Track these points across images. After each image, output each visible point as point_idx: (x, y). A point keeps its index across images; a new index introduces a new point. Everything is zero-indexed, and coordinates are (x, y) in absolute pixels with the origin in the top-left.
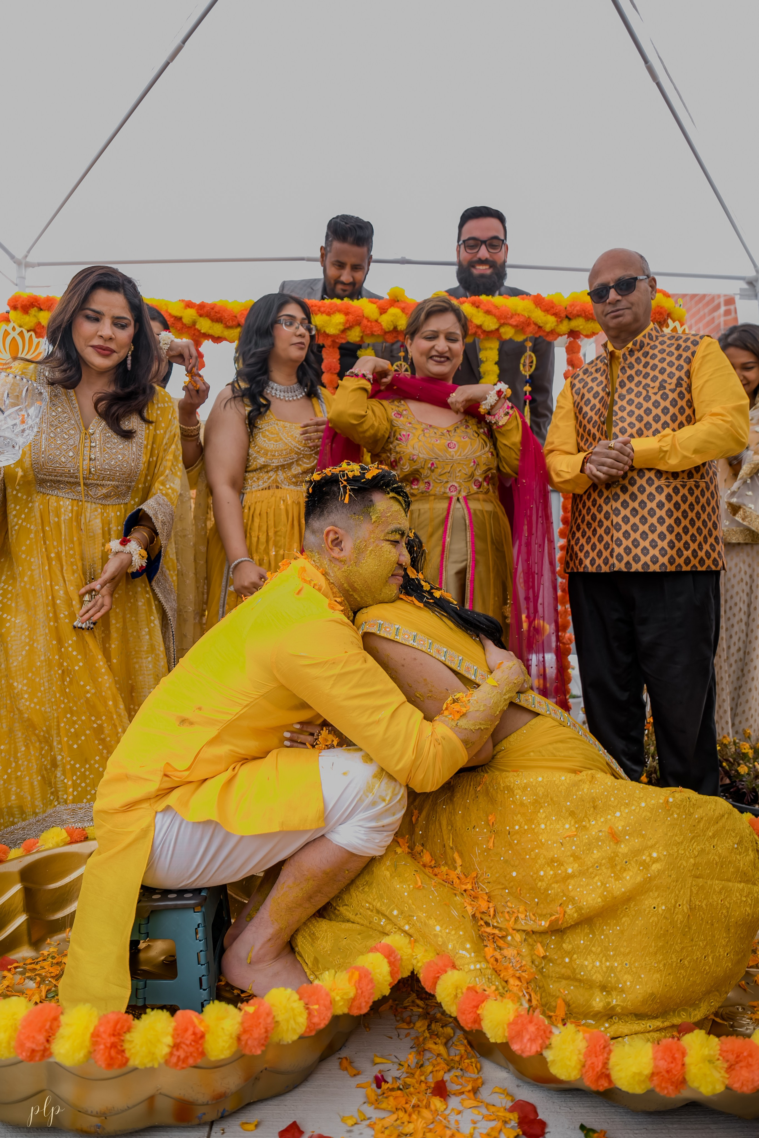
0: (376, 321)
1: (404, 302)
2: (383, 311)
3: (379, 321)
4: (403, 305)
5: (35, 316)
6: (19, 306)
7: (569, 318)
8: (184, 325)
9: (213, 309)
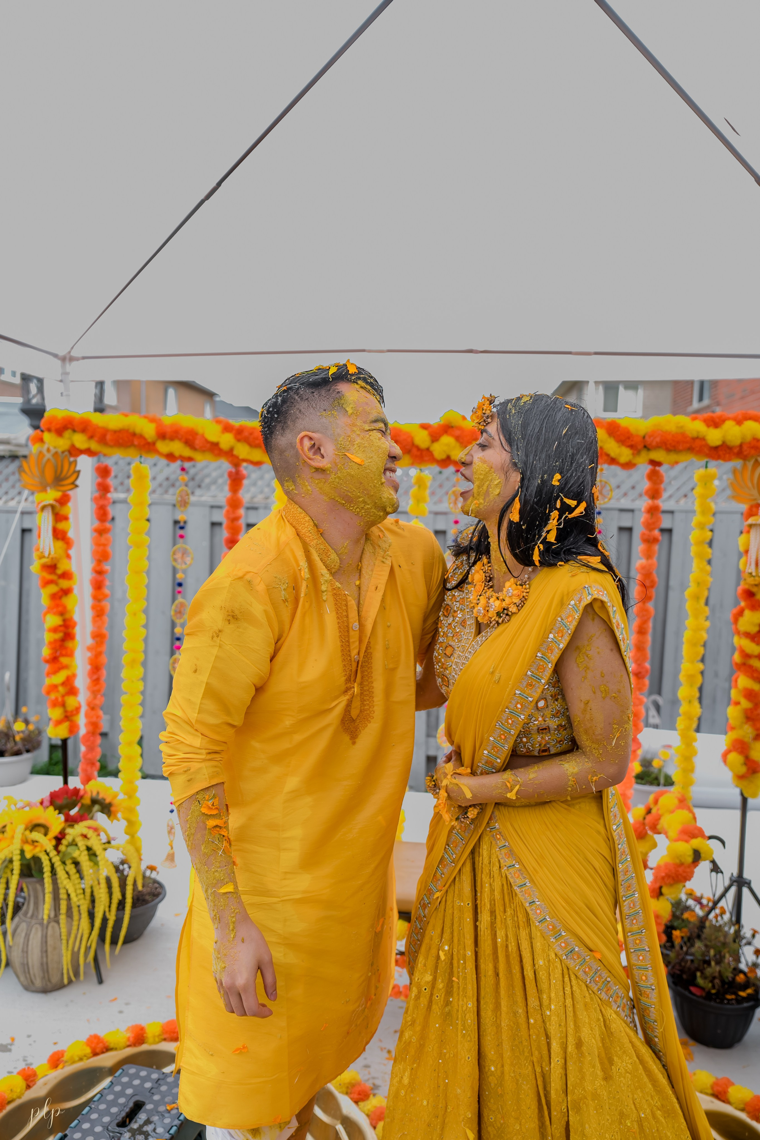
0: (428, 449)
1: (460, 428)
2: (435, 437)
3: (432, 449)
4: (457, 433)
5: (70, 439)
6: (53, 429)
7: (647, 447)
8: (220, 450)
9: (251, 434)
